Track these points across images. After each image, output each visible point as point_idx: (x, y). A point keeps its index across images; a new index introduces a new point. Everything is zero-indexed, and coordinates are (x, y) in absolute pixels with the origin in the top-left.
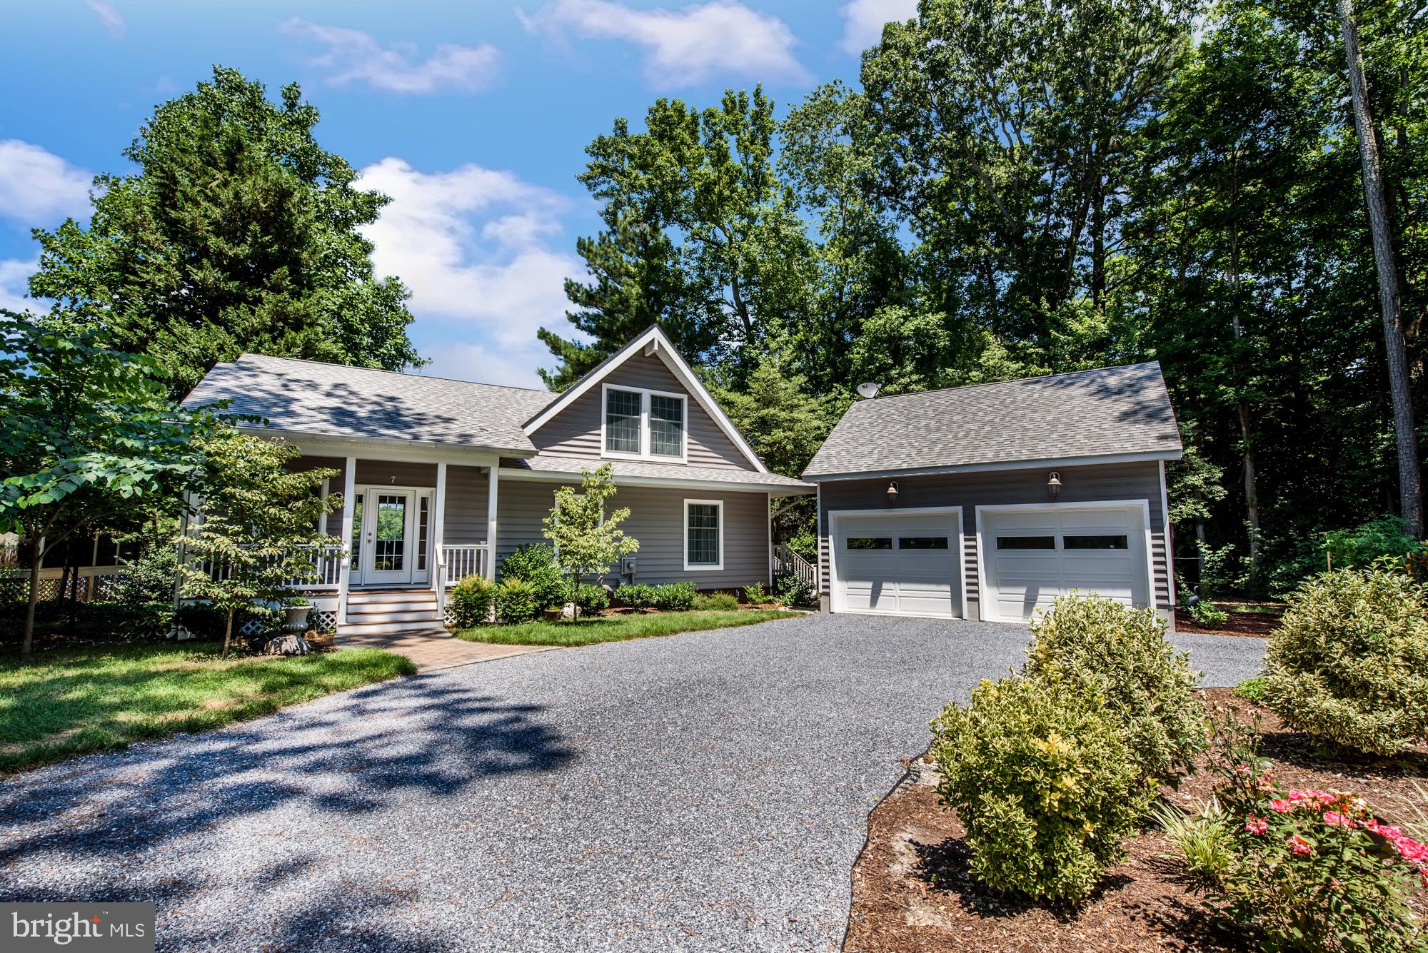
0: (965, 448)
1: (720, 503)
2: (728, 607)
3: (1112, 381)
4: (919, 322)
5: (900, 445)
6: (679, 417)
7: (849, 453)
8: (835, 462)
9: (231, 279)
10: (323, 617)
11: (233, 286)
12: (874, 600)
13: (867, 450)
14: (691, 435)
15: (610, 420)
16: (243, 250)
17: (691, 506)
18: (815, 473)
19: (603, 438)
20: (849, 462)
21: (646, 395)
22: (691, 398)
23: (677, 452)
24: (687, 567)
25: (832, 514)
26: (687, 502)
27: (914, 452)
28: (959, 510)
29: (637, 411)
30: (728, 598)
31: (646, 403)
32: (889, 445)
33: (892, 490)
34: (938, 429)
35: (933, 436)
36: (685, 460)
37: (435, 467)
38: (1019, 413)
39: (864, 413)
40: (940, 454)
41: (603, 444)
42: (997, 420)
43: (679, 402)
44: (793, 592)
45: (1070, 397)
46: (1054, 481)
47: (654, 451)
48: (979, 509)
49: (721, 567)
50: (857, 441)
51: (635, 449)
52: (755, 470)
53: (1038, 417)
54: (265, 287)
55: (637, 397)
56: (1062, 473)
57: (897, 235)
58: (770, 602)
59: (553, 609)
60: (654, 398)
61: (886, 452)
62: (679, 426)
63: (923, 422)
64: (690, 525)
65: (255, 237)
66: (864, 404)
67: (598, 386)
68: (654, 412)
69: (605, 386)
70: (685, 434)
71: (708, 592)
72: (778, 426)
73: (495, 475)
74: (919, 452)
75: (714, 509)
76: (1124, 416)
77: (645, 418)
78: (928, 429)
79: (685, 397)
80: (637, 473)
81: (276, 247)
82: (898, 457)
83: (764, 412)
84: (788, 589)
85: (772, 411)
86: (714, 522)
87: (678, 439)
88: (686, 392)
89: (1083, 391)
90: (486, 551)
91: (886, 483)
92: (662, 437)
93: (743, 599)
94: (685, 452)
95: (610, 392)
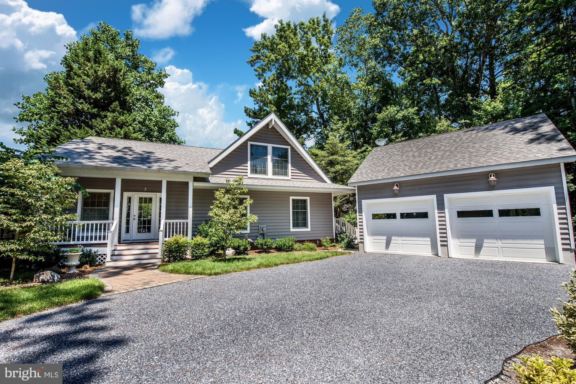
0: (436, 164)
1: (308, 198)
2: (312, 249)
3: (518, 125)
4: (404, 112)
5: (399, 165)
6: (286, 157)
7: (371, 171)
8: (365, 176)
9: (94, 108)
10: (100, 257)
11: (95, 110)
12: (387, 246)
13: (381, 169)
14: (293, 166)
15: (252, 159)
16: (99, 95)
17: (293, 200)
18: (354, 181)
19: (249, 168)
20: (372, 175)
21: (270, 146)
22: (292, 148)
23: (286, 174)
24: (292, 230)
25: (364, 202)
26: (291, 198)
27: (407, 168)
28: (434, 197)
29: (266, 155)
30: (312, 245)
31: (270, 151)
32: (393, 166)
33: (396, 188)
34: (420, 156)
35: (417, 159)
36: (290, 177)
37: (161, 181)
38: (465, 145)
39: (379, 152)
40: (422, 168)
41: (249, 171)
42: (453, 149)
43: (287, 149)
44: (346, 241)
45: (494, 135)
46: (493, 178)
47: (274, 173)
48: (446, 196)
49: (309, 229)
50: (376, 165)
51: (265, 172)
52: (325, 182)
53: (477, 146)
54: (109, 111)
55: (265, 148)
56: (497, 173)
57: (392, 78)
58: (334, 246)
59: (220, 252)
60: (273, 148)
61: (391, 169)
62: (287, 162)
63: (411, 154)
64: (293, 209)
65: (104, 89)
66: (379, 149)
67: (246, 143)
68: (274, 154)
69: (249, 143)
70: (290, 165)
71: (302, 242)
72: (338, 164)
73: (191, 186)
74: (410, 168)
75: (305, 201)
76: (532, 141)
77: (269, 157)
78: (414, 156)
79: (289, 147)
80: (264, 184)
81: (113, 94)
82: (398, 171)
83: (331, 157)
84: (343, 239)
85: (335, 157)
86: (305, 208)
87: (286, 168)
88: (290, 145)
89: (502, 131)
90: (187, 224)
91: (392, 184)
92: (278, 167)
93: (320, 245)
94: (290, 174)
95: (252, 146)
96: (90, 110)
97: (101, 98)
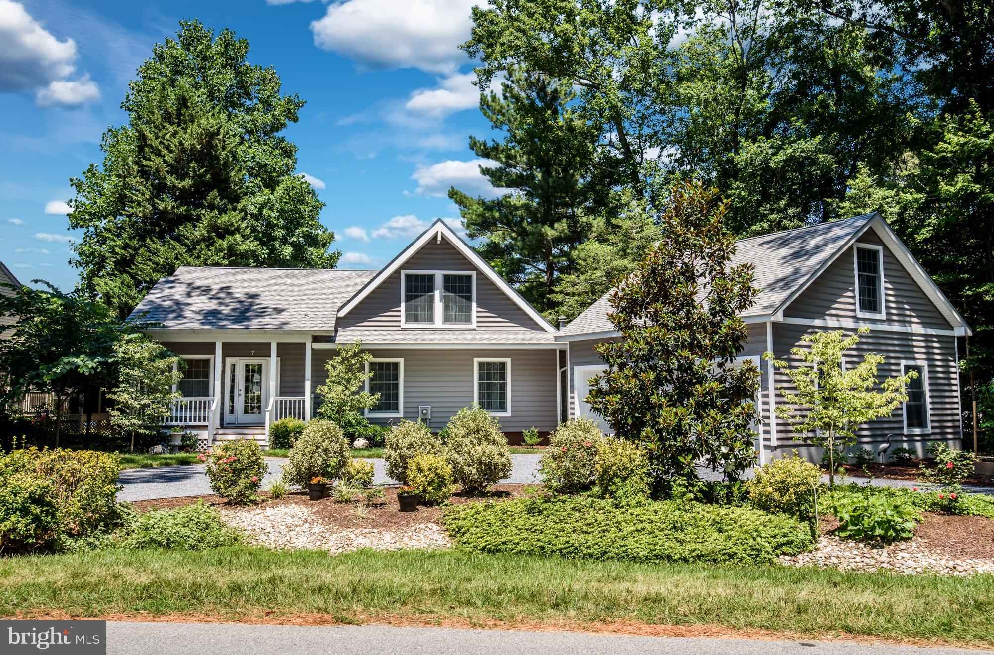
1: (508, 360)
6: (469, 290)
8: (582, 324)
10: (200, 442)
11: (183, 209)
14: (479, 305)
15: (408, 299)
16: (188, 183)
17: (480, 364)
19: (403, 313)
21: (439, 275)
22: (479, 273)
23: (468, 320)
25: (576, 368)
26: (476, 360)
29: (431, 289)
31: (439, 281)
36: (474, 325)
41: (403, 318)
43: (469, 278)
47: (446, 319)
49: (508, 414)
51: (431, 319)
52: (543, 330)
54: (203, 207)
55: (431, 278)
60: (445, 276)
62: (469, 299)
64: (480, 378)
65: (194, 171)
67: (397, 272)
68: (447, 288)
69: (403, 273)
70: (474, 305)
73: (309, 348)
75: (502, 365)
77: (437, 294)
79: (474, 273)
81: (208, 176)
86: (503, 377)
87: (469, 309)
88: (475, 270)
90: (304, 402)
92: (454, 308)
94: (475, 319)
95: (408, 277)
96: (176, 211)
97: (191, 187)
